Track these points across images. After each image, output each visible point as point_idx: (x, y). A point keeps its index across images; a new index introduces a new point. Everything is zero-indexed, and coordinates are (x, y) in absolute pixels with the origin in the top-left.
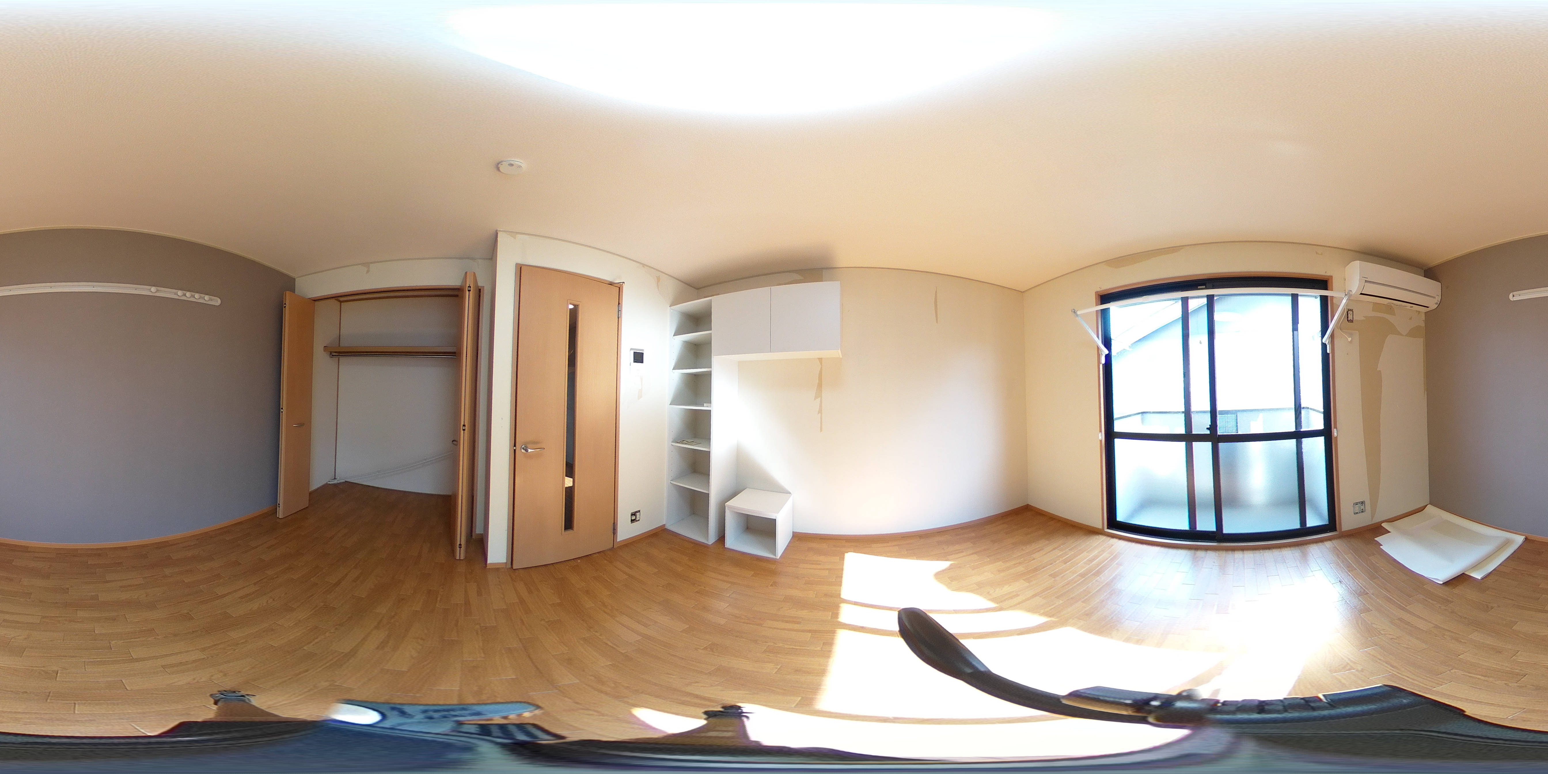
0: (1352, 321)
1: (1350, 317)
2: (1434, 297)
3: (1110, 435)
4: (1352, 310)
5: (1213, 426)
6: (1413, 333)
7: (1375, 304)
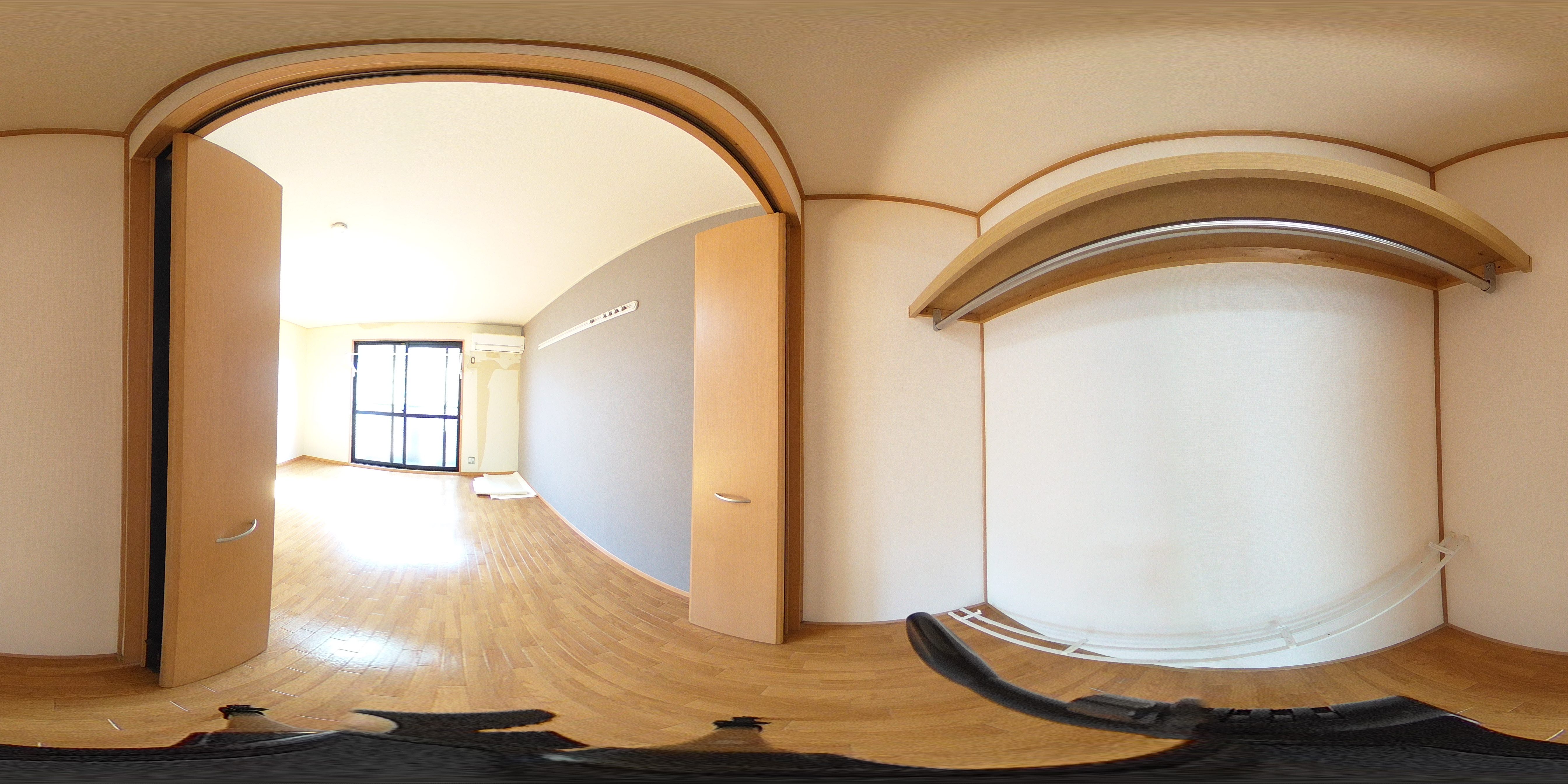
0: (474, 363)
1: (473, 361)
2: (520, 347)
3: (354, 412)
4: (474, 357)
5: (405, 410)
6: (511, 368)
7: (487, 353)
